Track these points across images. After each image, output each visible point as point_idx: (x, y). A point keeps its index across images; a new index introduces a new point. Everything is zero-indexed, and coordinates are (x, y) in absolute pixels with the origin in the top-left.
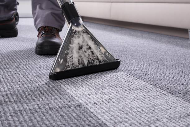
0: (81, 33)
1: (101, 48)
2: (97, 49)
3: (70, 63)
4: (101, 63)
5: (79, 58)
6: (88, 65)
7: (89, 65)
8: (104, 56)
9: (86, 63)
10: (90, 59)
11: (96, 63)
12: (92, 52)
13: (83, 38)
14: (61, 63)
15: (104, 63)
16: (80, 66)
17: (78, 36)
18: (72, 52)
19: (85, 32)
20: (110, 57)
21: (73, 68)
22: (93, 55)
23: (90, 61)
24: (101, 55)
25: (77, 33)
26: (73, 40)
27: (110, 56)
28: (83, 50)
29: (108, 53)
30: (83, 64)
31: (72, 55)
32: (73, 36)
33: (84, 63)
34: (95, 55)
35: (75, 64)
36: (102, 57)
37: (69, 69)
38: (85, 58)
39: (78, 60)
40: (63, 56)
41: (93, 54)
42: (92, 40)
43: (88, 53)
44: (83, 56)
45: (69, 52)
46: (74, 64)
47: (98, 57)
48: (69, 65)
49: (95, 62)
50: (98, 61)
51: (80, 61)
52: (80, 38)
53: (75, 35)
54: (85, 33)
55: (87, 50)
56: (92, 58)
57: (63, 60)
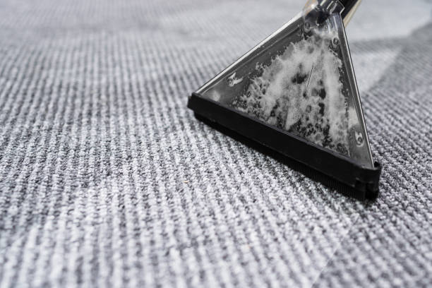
0: (323, 45)
1: (353, 112)
2: (339, 108)
3: (252, 98)
4: (328, 148)
5: (281, 101)
6: (291, 130)
7: (293, 135)
8: (346, 134)
9: (290, 122)
10: (307, 119)
11: (316, 140)
12: (322, 105)
13: (321, 60)
14: (231, 85)
15: (334, 150)
16: (272, 121)
17: (309, 47)
18: (272, 75)
19: (335, 46)
20: (363, 148)
21: (252, 116)
22: (319, 116)
23: (304, 125)
24: (341, 127)
25: (313, 37)
26: (292, 49)
27: (362, 145)
28: (303, 87)
29: (361, 135)
30: (281, 121)
31: (269, 85)
32: (298, 40)
33: (285, 122)
34: (324, 118)
35: (263, 109)
36: (341, 133)
37: (242, 110)
38: (296, 109)
39: (275, 103)
40: (247, 73)
41: (322, 112)
42: (340, 79)
43: (309, 102)
44: (293, 101)
45: (266, 72)
46: (260, 107)
47: (328, 127)
48: (245, 102)
49: (313, 136)
50: (323, 137)
51: (279, 109)
52: (312, 54)
53: (304, 40)
54: (332, 48)
55: (313, 95)
56: (312, 120)
57: (240, 80)
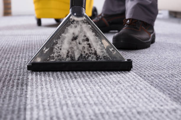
0: (80, 23)
1: (104, 41)
2: (97, 42)
3: (56, 54)
4: (99, 60)
5: (70, 50)
6: (78, 60)
7: (81, 61)
8: (105, 51)
10: (85, 52)
11: (92, 59)
13: (81, 28)
14: (45, 52)
15: (103, 60)
16: (68, 59)
17: (75, 26)
18: (62, 42)
19: (85, 21)
20: (116, 54)
21: (58, 61)
22: (89, 49)
23: (84, 55)
24: (101, 49)
25: (75, 22)
26: (67, 29)
27: (115, 52)
28: (77, 41)
29: (112, 49)
30: (72, 58)
31: (62, 46)
32: (69, 25)
33: (74, 57)
34: (92, 49)
35: (62, 56)
36: (103, 52)
37: (53, 60)
38: (78, 50)
39: (67, 52)
40: (50, 45)
41: (90, 47)
42: (93, 31)
43: (83, 45)
44: (75, 48)
45: (59, 42)
46: (60, 56)
47: (96, 51)
48: (53, 56)
49: (90, 58)
50: (95, 57)
51: (70, 53)
52: (77, 28)
53: (71, 25)
54: (85, 22)
55: (83, 42)
56: (87, 52)
57: (48, 49)
